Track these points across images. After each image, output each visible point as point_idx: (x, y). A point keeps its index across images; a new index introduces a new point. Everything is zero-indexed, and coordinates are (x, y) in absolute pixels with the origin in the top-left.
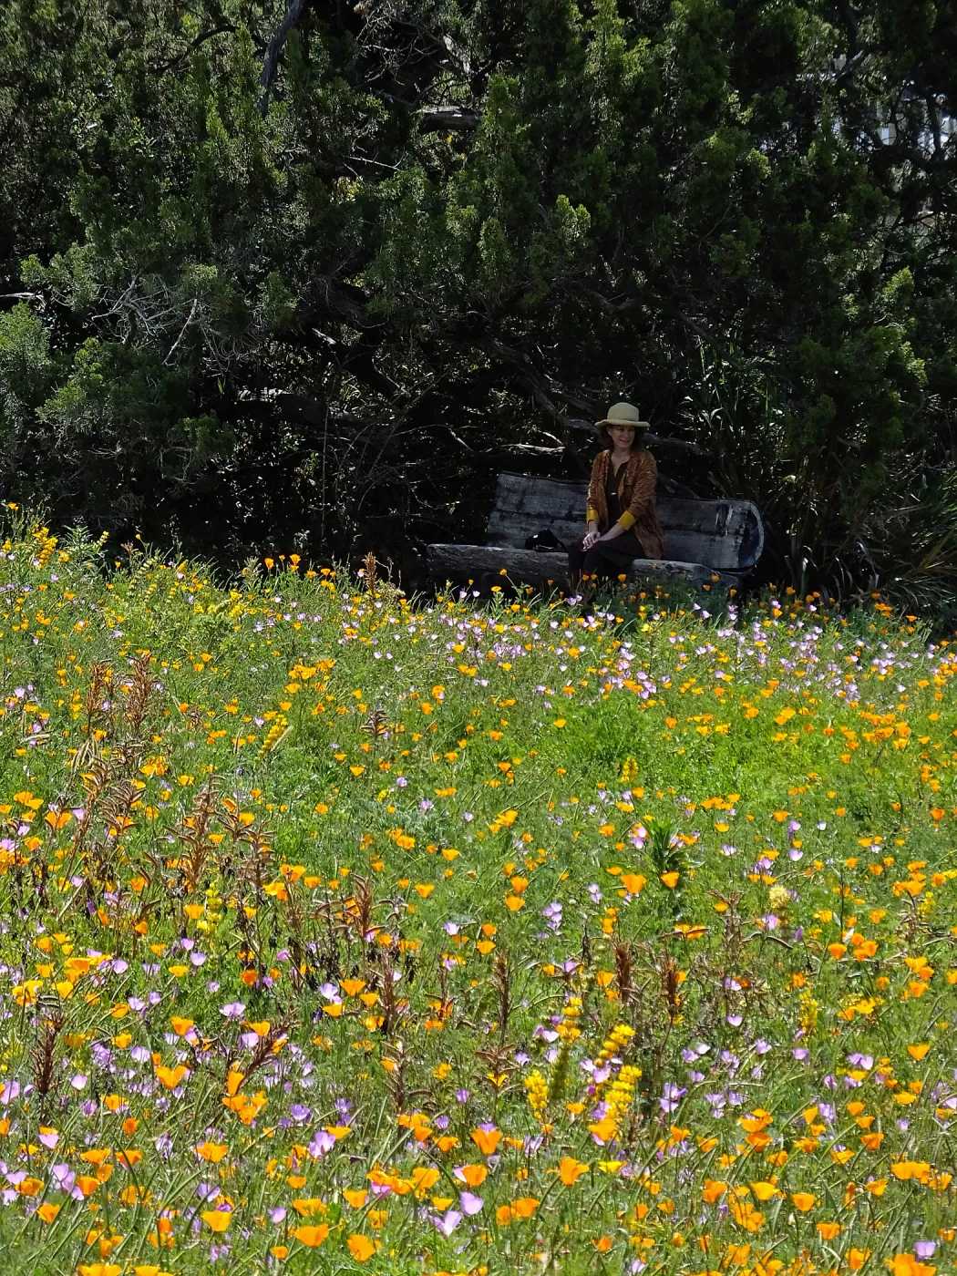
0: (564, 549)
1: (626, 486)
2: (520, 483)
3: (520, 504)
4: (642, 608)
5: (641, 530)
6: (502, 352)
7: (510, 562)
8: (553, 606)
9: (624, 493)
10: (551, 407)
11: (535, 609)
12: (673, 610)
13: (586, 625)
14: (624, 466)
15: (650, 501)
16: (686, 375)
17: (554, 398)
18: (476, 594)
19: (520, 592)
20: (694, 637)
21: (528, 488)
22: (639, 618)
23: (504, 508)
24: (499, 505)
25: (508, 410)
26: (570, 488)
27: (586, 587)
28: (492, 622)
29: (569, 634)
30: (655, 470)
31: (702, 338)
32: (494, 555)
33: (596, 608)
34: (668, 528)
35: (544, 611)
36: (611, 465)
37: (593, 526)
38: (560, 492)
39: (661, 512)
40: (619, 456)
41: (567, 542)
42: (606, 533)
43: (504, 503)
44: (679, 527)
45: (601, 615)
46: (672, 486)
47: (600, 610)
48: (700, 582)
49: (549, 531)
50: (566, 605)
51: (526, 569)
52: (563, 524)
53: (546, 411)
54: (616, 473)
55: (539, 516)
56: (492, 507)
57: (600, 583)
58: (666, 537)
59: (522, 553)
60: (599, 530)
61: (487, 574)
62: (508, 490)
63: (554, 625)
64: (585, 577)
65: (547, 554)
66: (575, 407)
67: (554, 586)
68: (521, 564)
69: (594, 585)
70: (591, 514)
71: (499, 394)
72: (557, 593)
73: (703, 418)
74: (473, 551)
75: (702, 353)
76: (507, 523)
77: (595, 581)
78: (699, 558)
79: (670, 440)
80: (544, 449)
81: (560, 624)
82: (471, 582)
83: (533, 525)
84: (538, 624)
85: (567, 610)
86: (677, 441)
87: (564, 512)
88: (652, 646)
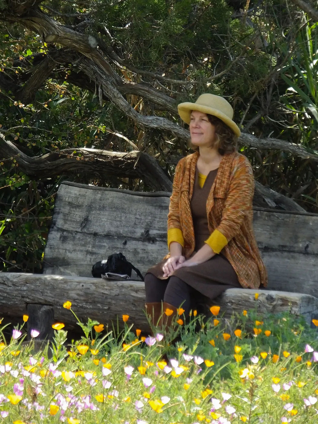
0: (141, 277)
1: (215, 199)
2: (84, 196)
3: (86, 221)
4: (238, 349)
5: (234, 254)
6: (62, 34)
7: (73, 294)
8: (127, 347)
9: (213, 208)
10: (122, 102)
11: (107, 351)
12: (275, 350)
13: (168, 370)
14: (213, 174)
15: (245, 217)
16: (288, 61)
17: (126, 91)
18: (35, 334)
19: (87, 330)
20: (302, 384)
21: (94, 202)
22: (234, 360)
23: (66, 227)
24: (60, 222)
25: (69, 108)
26: (148, 202)
27: (169, 324)
28: (53, 368)
29: (147, 381)
30: (252, 178)
31: (309, 15)
32: (53, 286)
33: (181, 348)
34: (267, 249)
35: (116, 353)
36: (197, 174)
37: (176, 249)
38: (134, 207)
39: (259, 230)
40: (207, 162)
41: (143, 269)
42: (191, 256)
43: (65, 220)
44: (282, 249)
45: (188, 358)
46: (272, 197)
47: (186, 352)
48: (307, 317)
49: (121, 254)
50: (143, 346)
51: (94, 302)
52: (139, 246)
53: (116, 108)
54: (203, 182)
55: (108, 236)
56: (50, 225)
57: (187, 319)
58: (266, 260)
59: (90, 282)
60: (183, 253)
61: (45, 308)
62: (70, 204)
63: (129, 370)
64: (169, 312)
65: (120, 283)
66: (150, 100)
67: (129, 323)
68: (88, 297)
69: (180, 322)
70: (173, 234)
71: (58, 86)
72: (133, 331)
73: (310, 113)
74: (27, 281)
75: (308, 34)
76: (69, 246)
77: (181, 317)
78: (306, 287)
79: (270, 141)
80: (114, 153)
81: (136, 369)
82: (26, 318)
83: (100, 247)
84: (111, 369)
85: (145, 353)
86: (279, 143)
87: (139, 232)
88: (252, 394)
